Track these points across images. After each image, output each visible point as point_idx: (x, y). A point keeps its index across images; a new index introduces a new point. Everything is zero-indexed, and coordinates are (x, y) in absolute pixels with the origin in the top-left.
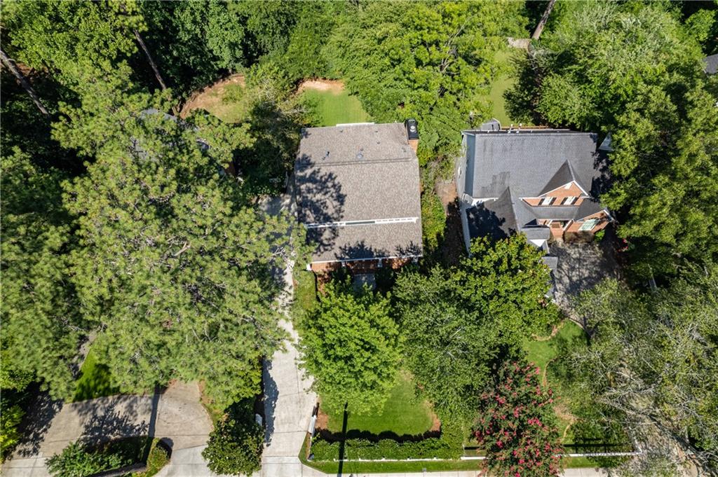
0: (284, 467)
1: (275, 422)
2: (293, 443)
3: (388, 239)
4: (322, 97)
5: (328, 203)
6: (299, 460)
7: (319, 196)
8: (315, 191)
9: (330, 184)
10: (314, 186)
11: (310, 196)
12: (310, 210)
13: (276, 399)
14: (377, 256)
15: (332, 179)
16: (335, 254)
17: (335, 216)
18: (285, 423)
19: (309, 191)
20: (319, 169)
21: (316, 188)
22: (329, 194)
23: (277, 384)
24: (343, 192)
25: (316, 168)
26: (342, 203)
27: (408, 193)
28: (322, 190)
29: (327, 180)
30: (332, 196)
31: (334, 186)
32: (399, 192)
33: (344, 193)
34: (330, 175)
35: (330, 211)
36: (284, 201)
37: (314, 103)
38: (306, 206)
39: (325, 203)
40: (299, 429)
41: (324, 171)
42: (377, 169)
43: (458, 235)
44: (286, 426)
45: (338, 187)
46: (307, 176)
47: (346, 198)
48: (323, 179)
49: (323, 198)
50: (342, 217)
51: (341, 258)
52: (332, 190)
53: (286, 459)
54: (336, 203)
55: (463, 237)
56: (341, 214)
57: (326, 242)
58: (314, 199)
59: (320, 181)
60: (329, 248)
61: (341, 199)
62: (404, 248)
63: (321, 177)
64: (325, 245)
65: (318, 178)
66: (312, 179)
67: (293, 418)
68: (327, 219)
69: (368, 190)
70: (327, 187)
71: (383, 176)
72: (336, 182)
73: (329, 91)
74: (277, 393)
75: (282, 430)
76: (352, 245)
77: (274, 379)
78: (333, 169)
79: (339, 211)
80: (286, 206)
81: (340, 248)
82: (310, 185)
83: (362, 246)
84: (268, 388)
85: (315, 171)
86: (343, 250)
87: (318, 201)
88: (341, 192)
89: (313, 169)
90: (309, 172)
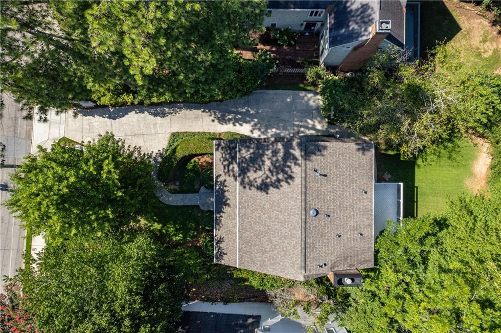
0: (57, 125)
1: (91, 117)
2: (74, 133)
3: (230, 230)
4: (464, 166)
5: (260, 173)
6: (61, 137)
7: (268, 163)
8: (274, 159)
9: (280, 176)
10: (280, 158)
11: (269, 153)
12: (253, 153)
13: (110, 118)
14: (216, 217)
15: (286, 179)
16: (220, 175)
17: (246, 180)
18: (90, 126)
19: (275, 153)
20: (299, 165)
21: (277, 160)
22: (270, 175)
23: (122, 118)
24: (272, 190)
25: (301, 161)
26: (259, 188)
27: (264, 261)
28: (275, 166)
29: (286, 173)
30: (267, 177)
31: (279, 181)
32: (266, 252)
33: (269, 192)
34: (291, 177)
35: (251, 175)
36: (319, 122)
37: (454, 156)
38: (258, 149)
39: (260, 170)
40: (84, 137)
41: (297, 171)
42: (294, 232)
43: (253, 297)
44: (87, 127)
45: (277, 185)
46: (292, 151)
47: (264, 193)
48: (287, 169)
49: (266, 168)
50: (244, 187)
51: (217, 182)
52: (274, 178)
53: (63, 127)
54: (259, 181)
55: (250, 301)
56: (248, 187)
57: (231, 167)
58: (265, 158)
59: (285, 166)
60: (226, 170)
61: (264, 187)
62: (222, 245)
63: (289, 167)
64: (228, 166)
65: (288, 164)
66: (288, 156)
67: (93, 132)
68: (243, 171)
69: (270, 218)
70: (278, 173)
71: (285, 237)
72: (283, 183)
73: (472, 174)
74: (114, 119)
75: (85, 123)
76: (226, 194)
77: (127, 116)
78: (298, 181)
79: (251, 184)
80: (313, 125)
81: (225, 181)
82: (281, 154)
83: (226, 204)
84: (119, 111)
85: (297, 159)
86: (223, 184)
87: (263, 161)
88: (271, 188)
89: (300, 158)
90: (297, 153)
